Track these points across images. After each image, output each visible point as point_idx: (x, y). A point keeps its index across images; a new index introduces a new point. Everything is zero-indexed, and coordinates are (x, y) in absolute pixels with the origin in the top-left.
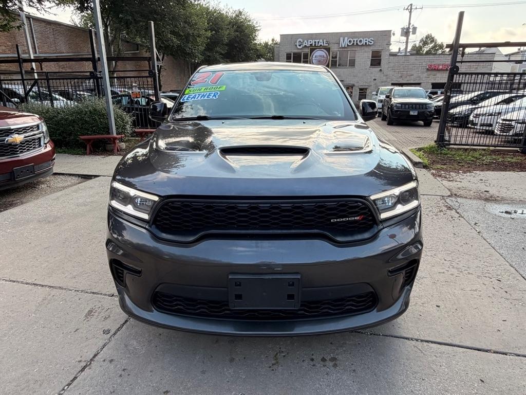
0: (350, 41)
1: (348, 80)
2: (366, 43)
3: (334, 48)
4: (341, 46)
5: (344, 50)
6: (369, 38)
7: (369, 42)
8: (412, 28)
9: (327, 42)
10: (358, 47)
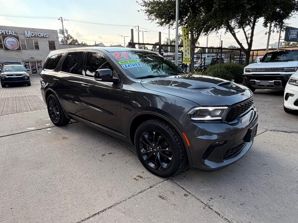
0: (32, 34)
1: (36, 57)
2: (43, 36)
3: (21, 37)
4: (26, 36)
5: (29, 39)
6: (45, 33)
7: (45, 35)
8: (65, 30)
9: (15, 33)
10: (39, 38)
